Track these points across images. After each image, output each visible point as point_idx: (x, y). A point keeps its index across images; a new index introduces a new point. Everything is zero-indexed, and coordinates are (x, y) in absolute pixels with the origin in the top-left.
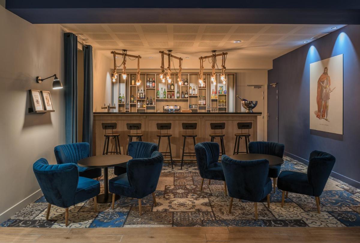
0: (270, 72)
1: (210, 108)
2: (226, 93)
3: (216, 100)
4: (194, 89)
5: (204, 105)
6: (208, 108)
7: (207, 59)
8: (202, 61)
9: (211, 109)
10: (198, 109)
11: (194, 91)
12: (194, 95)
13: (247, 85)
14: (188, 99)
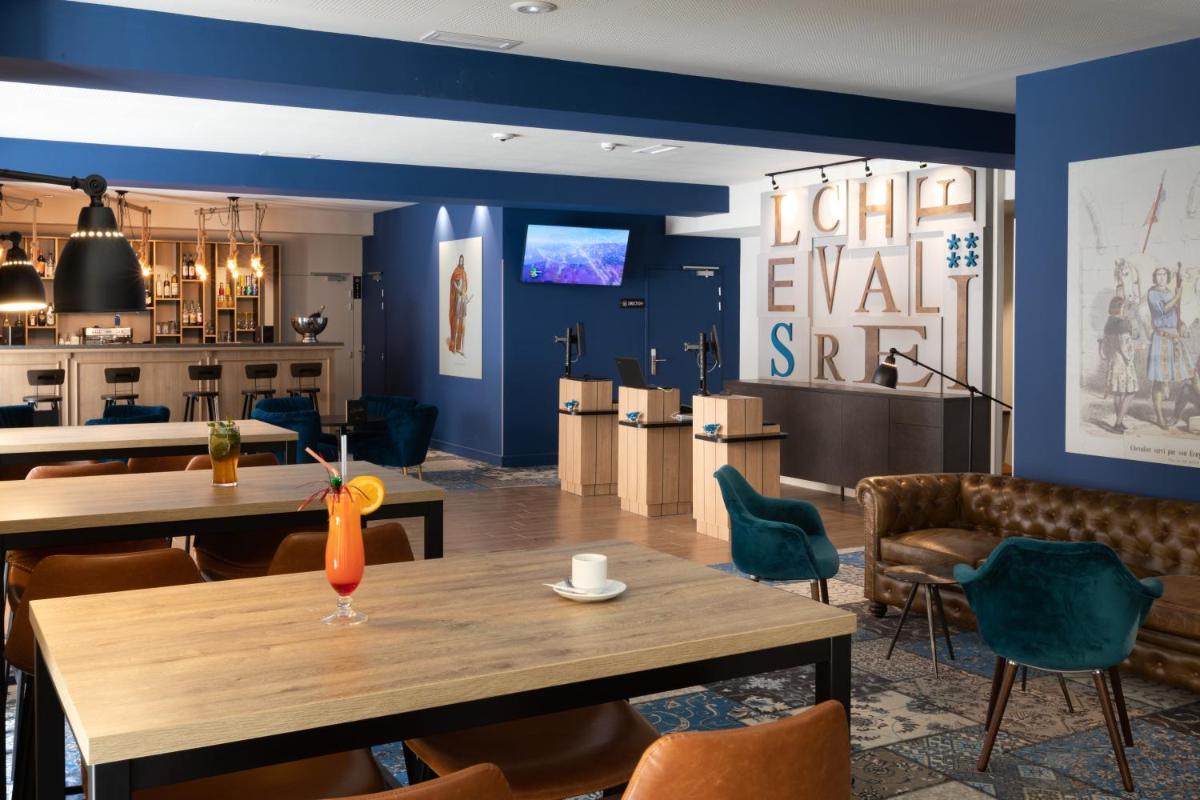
0: (367, 241)
1: (214, 333)
2: (257, 294)
3: (231, 313)
4: (167, 284)
5: (196, 324)
6: (208, 334)
7: (215, 215)
8: (202, 219)
9: (216, 336)
10: (181, 335)
11: (167, 287)
12: (168, 297)
13: (309, 273)
14: (154, 308)
